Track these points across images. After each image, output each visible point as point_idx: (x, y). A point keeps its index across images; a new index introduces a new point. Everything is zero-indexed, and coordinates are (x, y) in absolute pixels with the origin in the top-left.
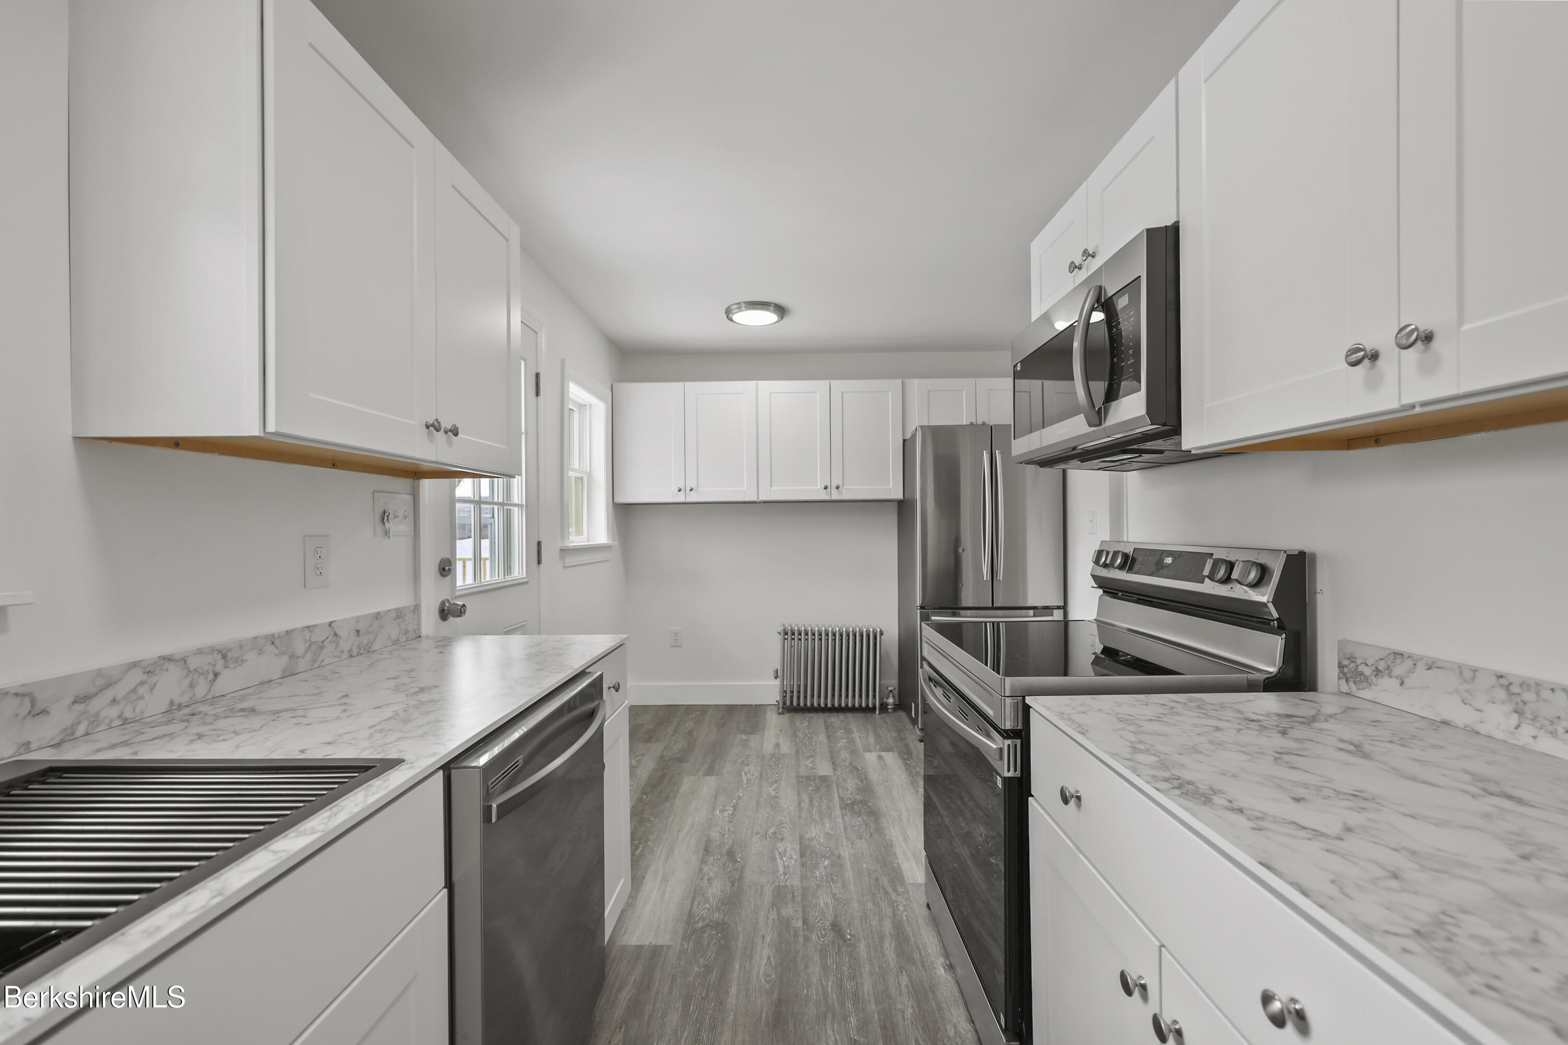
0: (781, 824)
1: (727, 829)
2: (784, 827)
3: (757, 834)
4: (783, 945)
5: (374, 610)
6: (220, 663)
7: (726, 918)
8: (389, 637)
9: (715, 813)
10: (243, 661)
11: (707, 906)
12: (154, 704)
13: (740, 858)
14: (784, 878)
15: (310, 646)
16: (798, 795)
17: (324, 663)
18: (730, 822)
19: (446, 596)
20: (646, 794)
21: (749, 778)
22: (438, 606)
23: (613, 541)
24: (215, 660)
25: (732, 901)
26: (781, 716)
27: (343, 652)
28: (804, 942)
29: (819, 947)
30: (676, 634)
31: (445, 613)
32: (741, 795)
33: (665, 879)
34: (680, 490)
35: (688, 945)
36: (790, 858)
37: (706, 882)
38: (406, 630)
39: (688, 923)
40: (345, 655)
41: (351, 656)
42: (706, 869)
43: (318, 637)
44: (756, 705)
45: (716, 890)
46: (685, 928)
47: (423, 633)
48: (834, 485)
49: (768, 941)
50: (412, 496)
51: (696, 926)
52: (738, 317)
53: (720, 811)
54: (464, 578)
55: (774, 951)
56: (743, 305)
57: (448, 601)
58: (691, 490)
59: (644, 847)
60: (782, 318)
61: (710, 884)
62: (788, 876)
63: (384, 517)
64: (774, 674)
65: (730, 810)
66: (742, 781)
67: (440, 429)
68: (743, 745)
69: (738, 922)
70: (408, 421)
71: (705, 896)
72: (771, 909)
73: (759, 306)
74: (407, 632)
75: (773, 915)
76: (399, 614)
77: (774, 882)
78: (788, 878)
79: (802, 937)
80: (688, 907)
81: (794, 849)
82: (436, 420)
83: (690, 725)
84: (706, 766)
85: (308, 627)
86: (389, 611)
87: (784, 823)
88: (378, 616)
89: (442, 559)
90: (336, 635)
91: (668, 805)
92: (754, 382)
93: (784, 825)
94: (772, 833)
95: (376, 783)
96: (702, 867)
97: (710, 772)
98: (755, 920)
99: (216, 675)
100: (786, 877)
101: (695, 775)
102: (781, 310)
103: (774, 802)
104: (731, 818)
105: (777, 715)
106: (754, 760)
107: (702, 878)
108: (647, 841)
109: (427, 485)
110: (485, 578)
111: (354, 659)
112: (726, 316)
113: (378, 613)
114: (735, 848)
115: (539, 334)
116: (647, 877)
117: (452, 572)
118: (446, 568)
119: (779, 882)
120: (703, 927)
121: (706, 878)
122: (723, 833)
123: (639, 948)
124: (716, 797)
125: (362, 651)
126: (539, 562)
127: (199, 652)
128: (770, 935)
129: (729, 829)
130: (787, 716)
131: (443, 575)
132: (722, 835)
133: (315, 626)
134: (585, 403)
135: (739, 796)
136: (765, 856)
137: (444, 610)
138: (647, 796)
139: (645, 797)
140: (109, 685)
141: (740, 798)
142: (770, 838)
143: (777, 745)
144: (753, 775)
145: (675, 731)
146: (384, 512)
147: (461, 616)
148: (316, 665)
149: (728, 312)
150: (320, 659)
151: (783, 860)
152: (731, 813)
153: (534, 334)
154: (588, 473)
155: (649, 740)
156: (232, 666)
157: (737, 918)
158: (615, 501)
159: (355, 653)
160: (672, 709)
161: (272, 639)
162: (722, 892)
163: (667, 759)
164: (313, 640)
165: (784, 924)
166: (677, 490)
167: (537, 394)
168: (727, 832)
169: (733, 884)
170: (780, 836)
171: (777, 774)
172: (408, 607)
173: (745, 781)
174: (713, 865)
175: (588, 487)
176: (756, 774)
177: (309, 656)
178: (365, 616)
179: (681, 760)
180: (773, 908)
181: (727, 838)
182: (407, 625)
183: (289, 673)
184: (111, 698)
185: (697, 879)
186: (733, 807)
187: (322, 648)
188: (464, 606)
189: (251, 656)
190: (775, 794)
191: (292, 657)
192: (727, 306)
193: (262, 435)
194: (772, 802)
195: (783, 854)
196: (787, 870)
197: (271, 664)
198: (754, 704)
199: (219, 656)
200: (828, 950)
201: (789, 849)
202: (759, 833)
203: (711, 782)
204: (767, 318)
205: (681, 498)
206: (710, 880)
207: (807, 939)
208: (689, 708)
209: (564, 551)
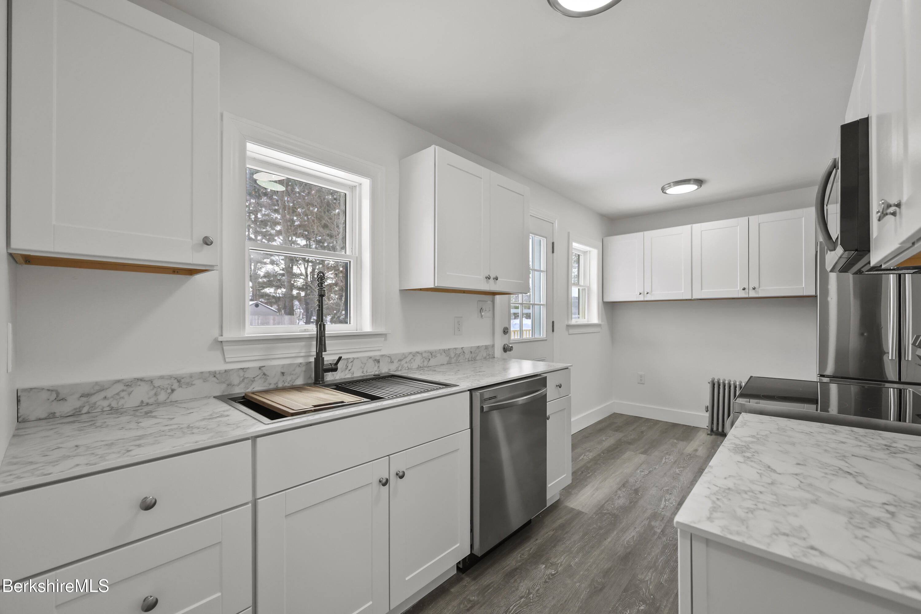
0: (675, 487)
1: (640, 480)
2: (675, 489)
3: (656, 487)
4: (644, 535)
5: (478, 345)
6: (430, 356)
7: (620, 514)
8: (483, 356)
9: (637, 471)
10: (436, 357)
11: (613, 506)
12: (415, 365)
13: (641, 494)
14: (662, 510)
15: (455, 355)
16: (694, 477)
17: (460, 361)
18: (643, 477)
19: (506, 342)
20: (604, 453)
21: (667, 461)
22: (502, 346)
23: (602, 322)
24: (429, 355)
25: (626, 509)
26: (709, 436)
27: (466, 359)
28: (657, 538)
29: (665, 543)
30: (641, 376)
31: (506, 349)
32: (657, 468)
33: (597, 489)
34: (640, 294)
35: (595, 517)
36: (670, 503)
37: (617, 497)
38: (489, 354)
39: (600, 509)
40: (467, 360)
41: (469, 361)
42: (619, 492)
43: (458, 352)
44: (694, 427)
45: (621, 502)
46: (597, 510)
47: (496, 356)
48: (751, 286)
49: (637, 530)
50: (492, 302)
51: (603, 511)
52: (670, 191)
53: (640, 471)
54: (514, 337)
55: (638, 535)
56: (672, 184)
57: (507, 345)
58: (647, 293)
59: (592, 474)
60: (701, 186)
61: (618, 498)
62: (664, 510)
63: (481, 310)
64: (706, 409)
65: (646, 472)
66: (662, 461)
67: (490, 278)
68: (672, 445)
69: (625, 518)
70: (478, 277)
71: (613, 502)
72: (646, 519)
73: (683, 183)
74: (489, 355)
75: (646, 522)
76: (486, 347)
77: (655, 510)
78: (664, 511)
79: (657, 536)
80: (603, 503)
81: (676, 501)
82: (489, 275)
83: (644, 428)
84: (643, 450)
85: (455, 348)
86: (483, 346)
87: (677, 487)
88: (478, 347)
89: (504, 328)
90: (464, 352)
91: (613, 461)
92: (689, 226)
93: (676, 488)
94: (666, 489)
95: (449, 389)
96: (618, 491)
97: (644, 453)
98: (634, 520)
99: (429, 360)
100: (663, 510)
101: (634, 452)
102: (699, 182)
103: (676, 477)
104: (645, 476)
105: (706, 435)
106: (675, 454)
107: (616, 495)
108: (595, 472)
109: (498, 297)
110: (524, 337)
111: (470, 362)
112: (662, 191)
113: (479, 346)
114: (640, 488)
115: (554, 224)
116: (588, 486)
117: (509, 333)
118: (506, 331)
119: (657, 511)
120: (606, 513)
121: (618, 496)
122: (637, 481)
123: (573, 509)
124: (641, 464)
125: (472, 359)
126: (553, 331)
127: (425, 352)
128: (639, 529)
129: (641, 480)
130: (714, 437)
131: (505, 334)
132: (636, 481)
133: (457, 348)
134: (586, 251)
135: (656, 468)
136: (656, 498)
137: (505, 348)
138: (603, 454)
139: (602, 454)
140: (405, 358)
141: (655, 468)
142: (663, 491)
143: (696, 450)
144: (671, 460)
145: (634, 430)
146: (481, 309)
147: (511, 351)
148: (457, 362)
149: (663, 190)
150: (459, 360)
151: (666, 503)
152: (646, 473)
153: (552, 224)
154: (588, 287)
155: (616, 431)
156: (433, 357)
157: (625, 516)
158: (604, 301)
159: (470, 360)
160: (637, 419)
161: (444, 351)
162: (623, 504)
163: (623, 441)
164: (456, 353)
165: (651, 528)
166: (639, 294)
167: (553, 252)
168: (639, 481)
169: (631, 503)
170: (670, 492)
171: (686, 464)
172: (490, 345)
173: (663, 462)
174: (624, 492)
175: (588, 294)
176: (672, 460)
177: (455, 358)
178: (474, 347)
179: (630, 443)
180: (647, 520)
181: (638, 483)
182: (489, 352)
183: (449, 363)
184: (405, 362)
185: (613, 495)
186: (649, 471)
187: (459, 356)
188: (512, 347)
189: (438, 355)
190: (679, 473)
191: (450, 357)
192: (662, 186)
193: (434, 287)
194: (675, 476)
195: (667, 500)
196: (665, 508)
197: (444, 359)
198: (692, 425)
199: (430, 354)
200: (669, 546)
201: (673, 499)
202: (658, 487)
203: (643, 457)
204: (691, 188)
205: (641, 298)
206: (619, 497)
207: (659, 538)
208: (648, 420)
209: (569, 326)
